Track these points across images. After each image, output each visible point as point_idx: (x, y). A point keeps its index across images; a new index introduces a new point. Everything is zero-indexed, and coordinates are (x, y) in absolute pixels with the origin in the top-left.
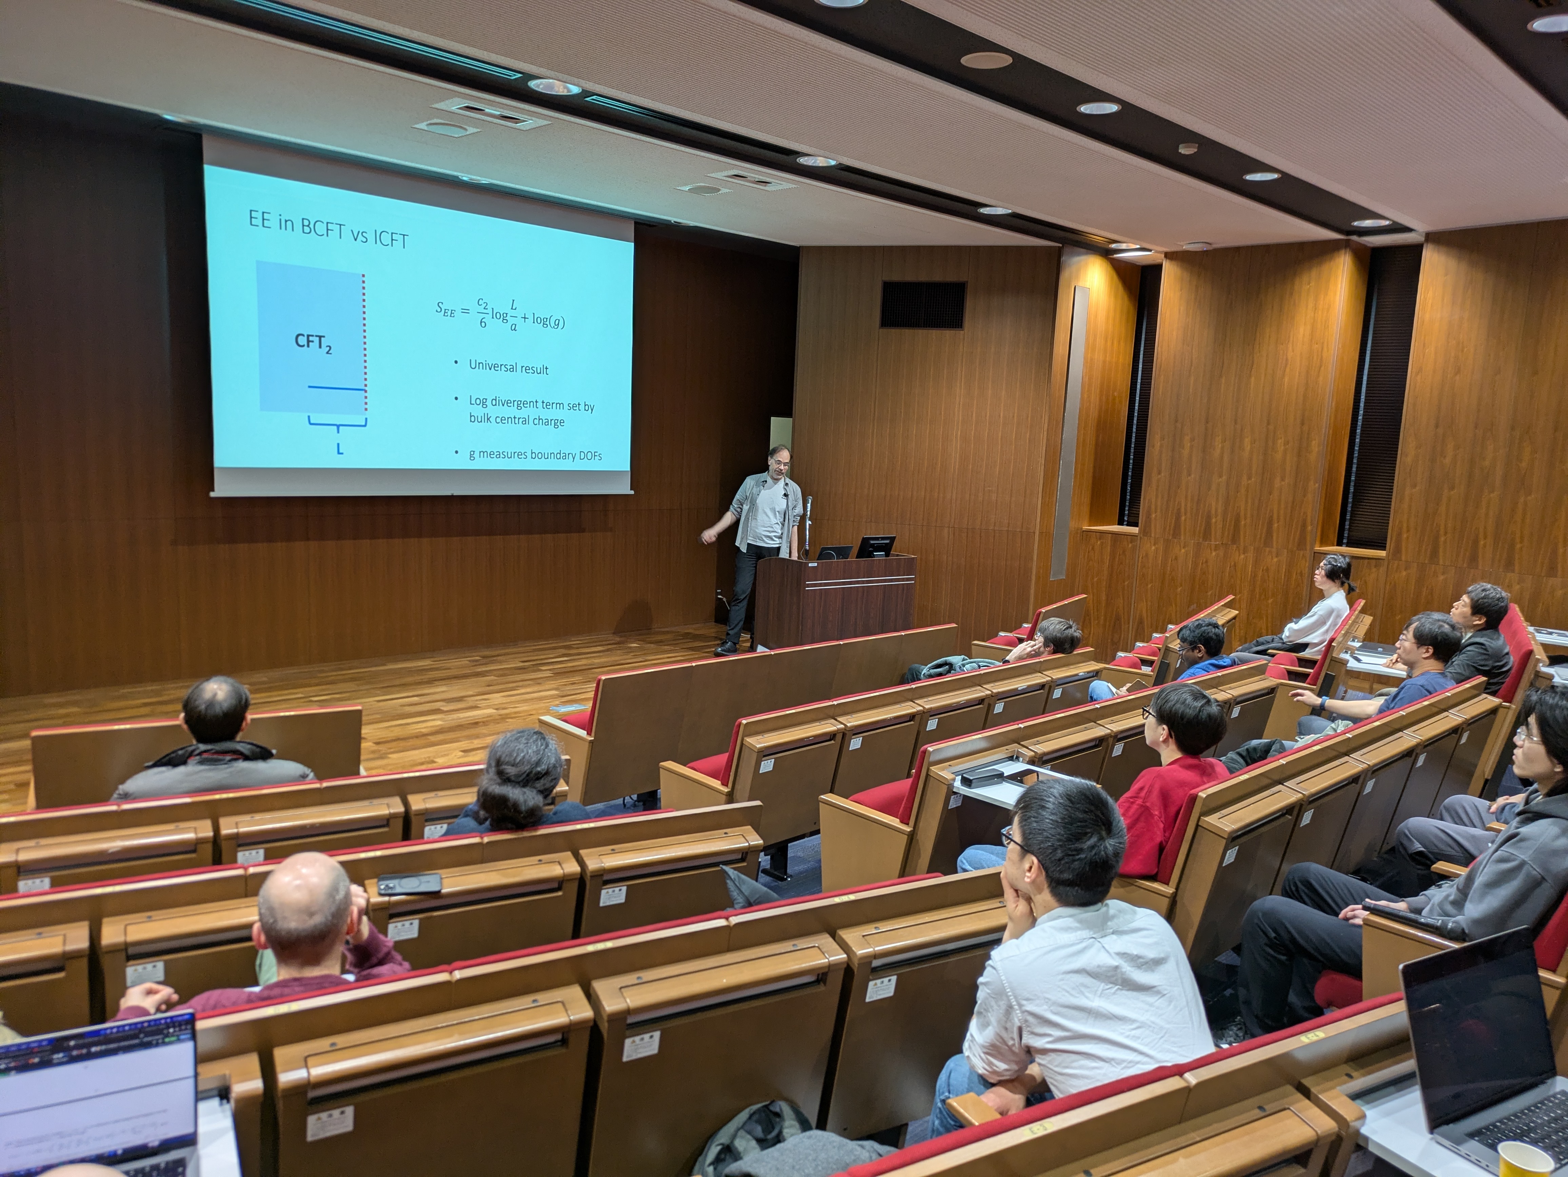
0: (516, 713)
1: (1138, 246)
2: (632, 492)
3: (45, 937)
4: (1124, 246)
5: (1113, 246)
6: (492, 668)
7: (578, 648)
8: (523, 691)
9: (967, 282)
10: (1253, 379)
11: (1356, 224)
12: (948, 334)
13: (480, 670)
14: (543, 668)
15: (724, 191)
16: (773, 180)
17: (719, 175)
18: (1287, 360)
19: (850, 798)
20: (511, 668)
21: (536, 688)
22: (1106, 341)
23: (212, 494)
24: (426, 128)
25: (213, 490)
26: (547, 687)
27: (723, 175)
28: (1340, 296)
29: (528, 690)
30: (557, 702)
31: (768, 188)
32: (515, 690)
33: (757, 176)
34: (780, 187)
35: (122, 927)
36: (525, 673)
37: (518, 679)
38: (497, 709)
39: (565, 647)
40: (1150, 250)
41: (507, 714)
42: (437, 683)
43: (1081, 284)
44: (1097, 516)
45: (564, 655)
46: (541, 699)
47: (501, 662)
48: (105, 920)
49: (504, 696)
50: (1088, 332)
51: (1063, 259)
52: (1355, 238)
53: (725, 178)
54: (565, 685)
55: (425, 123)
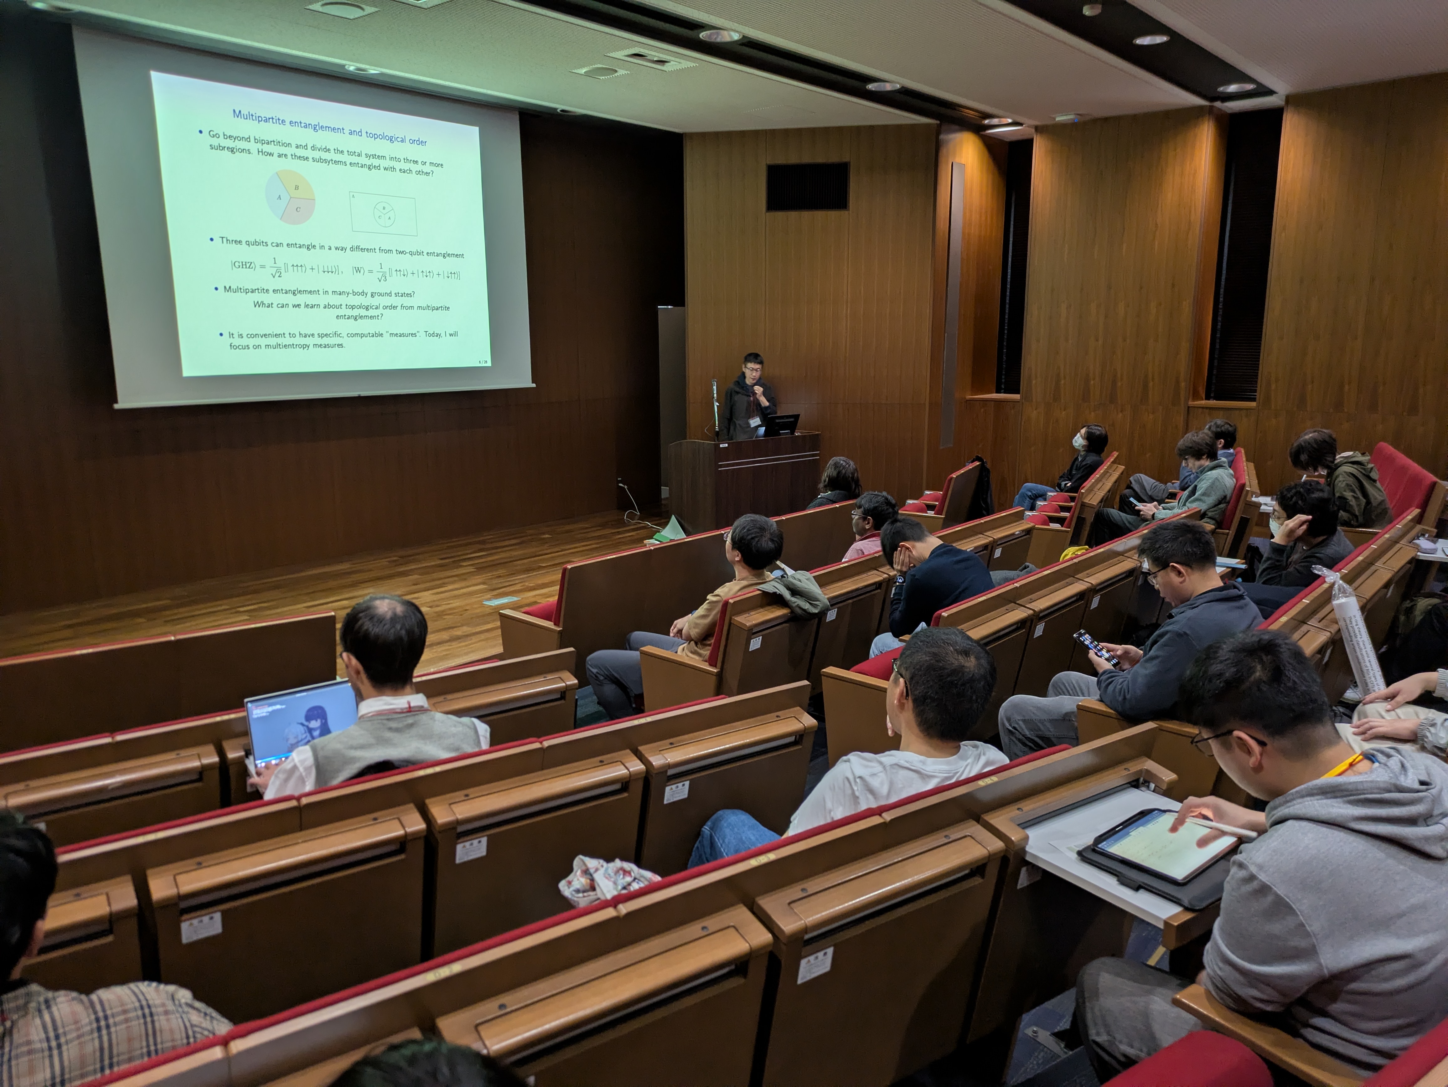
0: (450, 609)
1: (1010, 121)
2: (534, 385)
3: (85, 898)
4: (995, 121)
5: (986, 122)
6: (413, 567)
7: (492, 543)
8: (450, 587)
9: (850, 162)
10: (1125, 246)
11: (1221, 89)
12: (833, 215)
13: (402, 570)
14: (464, 564)
15: (621, 72)
16: (673, 59)
17: (620, 54)
18: (1157, 224)
19: (852, 669)
20: (433, 566)
21: (463, 584)
22: (981, 217)
23: (116, 406)
24: (321, 9)
25: (116, 402)
26: (474, 582)
27: (623, 54)
28: (1205, 161)
29: (456, 586)
30: (489, 596)
31: (666, 67)
32: (442, 587)
33: (657, 54)
34: (679, 67)
35: (172, 878)
36: (446, 570)
37: (442, 576)
38: (430, 607)
39: (479, 542)
40: (1020, 124)
41: (443, 611)
42: (363, 585)
43: (957, 160)
44: (978, 386)
45: (481, 550)
46: (471, 594)
47: (419, 561)
48: (150, 872)
49: (433, 594)
50: (965, 208)
51: (942, 137)
52: (1218, 104)
53: (624, 58)
54: (491, 579)
55: (320, 3)
